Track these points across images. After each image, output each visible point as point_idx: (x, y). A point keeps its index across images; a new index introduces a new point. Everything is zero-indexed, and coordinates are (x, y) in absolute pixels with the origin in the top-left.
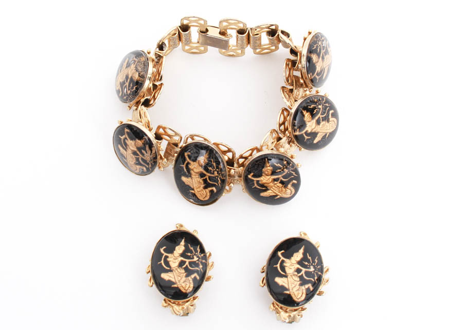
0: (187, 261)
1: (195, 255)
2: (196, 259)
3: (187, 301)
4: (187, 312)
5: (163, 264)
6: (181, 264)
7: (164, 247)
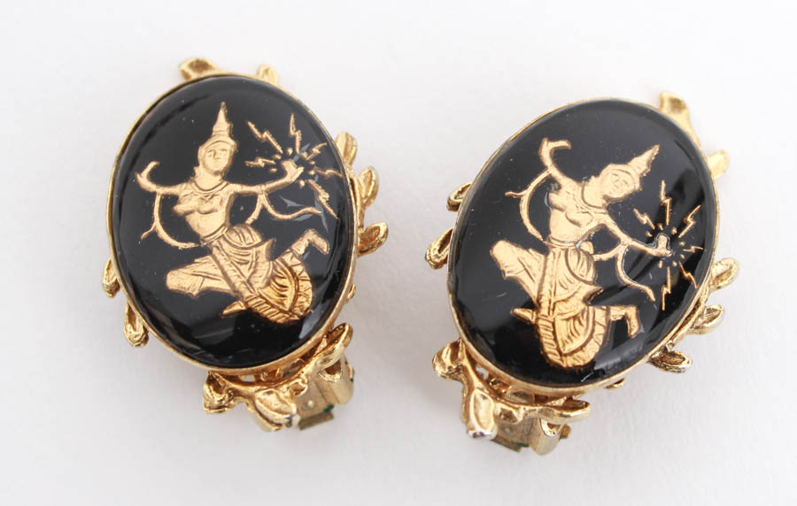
0: (261, 190)
1: (285, 157)
2: (293, 172)
3: (306, 358)
4: (322, 405)
5: (163, 235)
6: (239, 211)
7: (152, 165)
